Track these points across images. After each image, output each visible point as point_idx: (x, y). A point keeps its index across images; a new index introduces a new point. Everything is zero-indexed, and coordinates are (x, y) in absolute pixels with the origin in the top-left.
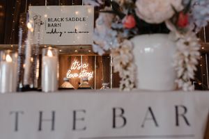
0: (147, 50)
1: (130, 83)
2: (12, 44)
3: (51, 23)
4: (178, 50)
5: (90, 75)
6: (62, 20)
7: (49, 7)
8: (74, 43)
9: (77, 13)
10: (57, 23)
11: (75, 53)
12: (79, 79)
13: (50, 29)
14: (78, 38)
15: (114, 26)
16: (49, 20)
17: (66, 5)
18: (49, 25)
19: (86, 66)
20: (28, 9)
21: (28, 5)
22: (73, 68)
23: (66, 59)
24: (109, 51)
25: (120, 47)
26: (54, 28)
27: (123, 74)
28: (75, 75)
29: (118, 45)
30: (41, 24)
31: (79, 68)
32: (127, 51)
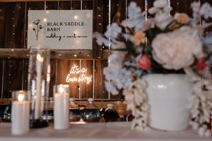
0: (160, 86)
1: (143, 122)
2: (12, 48)
3: (50, 27)
4: (194, 93)
5: (88, 80)
6: (61, 24)
7: (48, 12)
8: (73, 48)
9: (76, 17)
10: (56, 27)
11: (74, 57)
12: (79, 83)
13: (49, 34)
14: (77, 42)
15: (127, 63)
16: (48, 24)
17: (65, 9)
18: (48, 29)
19: (85, 70)
20: (27, 13)
21: (28, 9)
22: (72, 72)
23: (66, 63)
24: (122, 89)
25: (134, 87)
26: (53, 33)
27: (136, 113)
28: (75, 80)
29: (132, 84)
30: (41, 28)
31: (78, 73)
32: (141, 91)
